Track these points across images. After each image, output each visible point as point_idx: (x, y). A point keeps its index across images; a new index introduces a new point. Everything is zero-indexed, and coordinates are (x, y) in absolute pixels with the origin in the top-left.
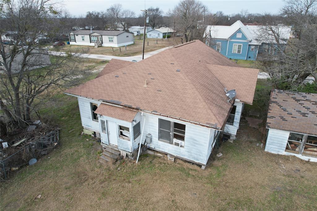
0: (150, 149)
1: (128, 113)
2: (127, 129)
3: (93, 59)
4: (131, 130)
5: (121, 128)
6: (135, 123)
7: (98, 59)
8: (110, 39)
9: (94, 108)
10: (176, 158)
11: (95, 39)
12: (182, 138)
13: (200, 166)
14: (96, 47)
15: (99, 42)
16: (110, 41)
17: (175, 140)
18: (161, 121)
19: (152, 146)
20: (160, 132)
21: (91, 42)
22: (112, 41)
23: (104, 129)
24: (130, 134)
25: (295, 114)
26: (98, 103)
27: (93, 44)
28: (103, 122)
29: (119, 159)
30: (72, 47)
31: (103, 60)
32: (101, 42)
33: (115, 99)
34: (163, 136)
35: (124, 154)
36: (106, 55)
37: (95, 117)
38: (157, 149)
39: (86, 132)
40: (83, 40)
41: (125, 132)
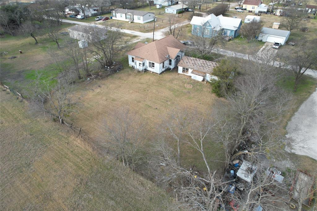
0: (147, 70)
1: (141, 60)
2: (141, 64)
3: (129, 34)
4: (142, 64)
5: (140, 63)
6: (143, 62)
7: (131, 34)
8: (139, 18)
9: (133, 58)
10: (153, 72)
11: (129, 17)
12: (154, 67)
13: (158, 74)
14: (130, 22)
15: (132, 20)
16: (138, 19)
17: (153, 67)
18: (149, 62)
19: (147, 69)
20: (149, 65)
21: (126, 19)
22: (140, 19)
23: (135, 64)
24: (142, 65)
25: (185, 63)
26: (134, 57)
27: (127, 20)
28: (135, 62)
29: (139, 72)
30: (114, 21)
31: (134, 35)
32: (132, 19)
33: (139, 56)
34: (150, 66)
35: (140, 70)
36: (136, 31)
37: (133, 61)
38: (149, 70)
39: (130, 66)
40: (121, 16)
41: (140, 65)
